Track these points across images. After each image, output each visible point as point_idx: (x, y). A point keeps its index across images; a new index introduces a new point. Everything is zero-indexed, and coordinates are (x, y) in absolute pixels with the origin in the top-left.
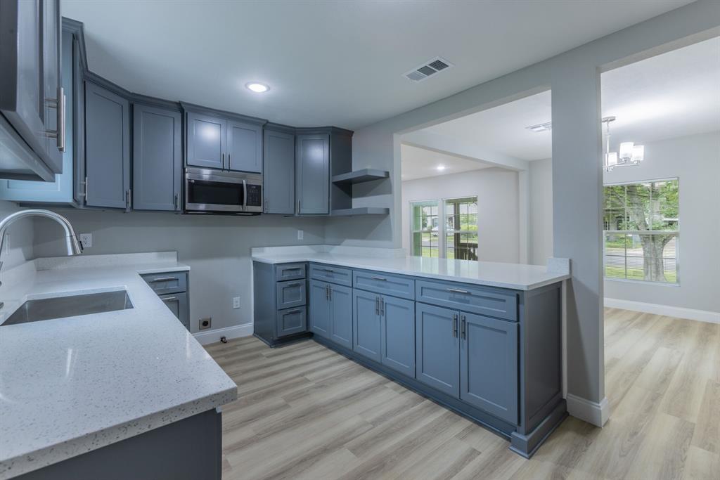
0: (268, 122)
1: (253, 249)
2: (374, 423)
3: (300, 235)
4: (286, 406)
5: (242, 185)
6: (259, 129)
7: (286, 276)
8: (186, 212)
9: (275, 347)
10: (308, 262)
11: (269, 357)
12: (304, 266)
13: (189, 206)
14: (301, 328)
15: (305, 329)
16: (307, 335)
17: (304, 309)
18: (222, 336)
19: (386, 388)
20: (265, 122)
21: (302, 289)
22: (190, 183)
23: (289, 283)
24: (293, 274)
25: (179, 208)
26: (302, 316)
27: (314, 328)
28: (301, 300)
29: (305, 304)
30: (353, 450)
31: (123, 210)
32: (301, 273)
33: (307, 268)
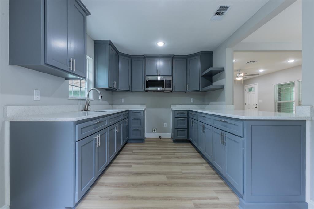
0: (174, 55)
1: (172, 105)
2: (183, 173)
3: (192, 100)
4: (160, 159)
5: (164, 81)
6: (171, 59)
7: (179, 115)
8: (147, 91)
9: (174, 143)
10: (189, 111)
11: (169, 145)
12: (187, 112)
13: (146, 89)
14: (185, 137)
15: (187, 138)
16: (187, 141)
17: (186, 130)
18: (160, 136)
19: (203, 165)
20: (173, 56)
21: (186, 122)
22: (147, 81)
23: (179, 118)
24: (182, 115)
25: (144, 90)
26: (186, 132)
27: (190, 138)
28: (185, 126)
29: (187, 127)
30: (167, 177)
31: (129, 91)
32: (186, 115)
33: (188, 113)
